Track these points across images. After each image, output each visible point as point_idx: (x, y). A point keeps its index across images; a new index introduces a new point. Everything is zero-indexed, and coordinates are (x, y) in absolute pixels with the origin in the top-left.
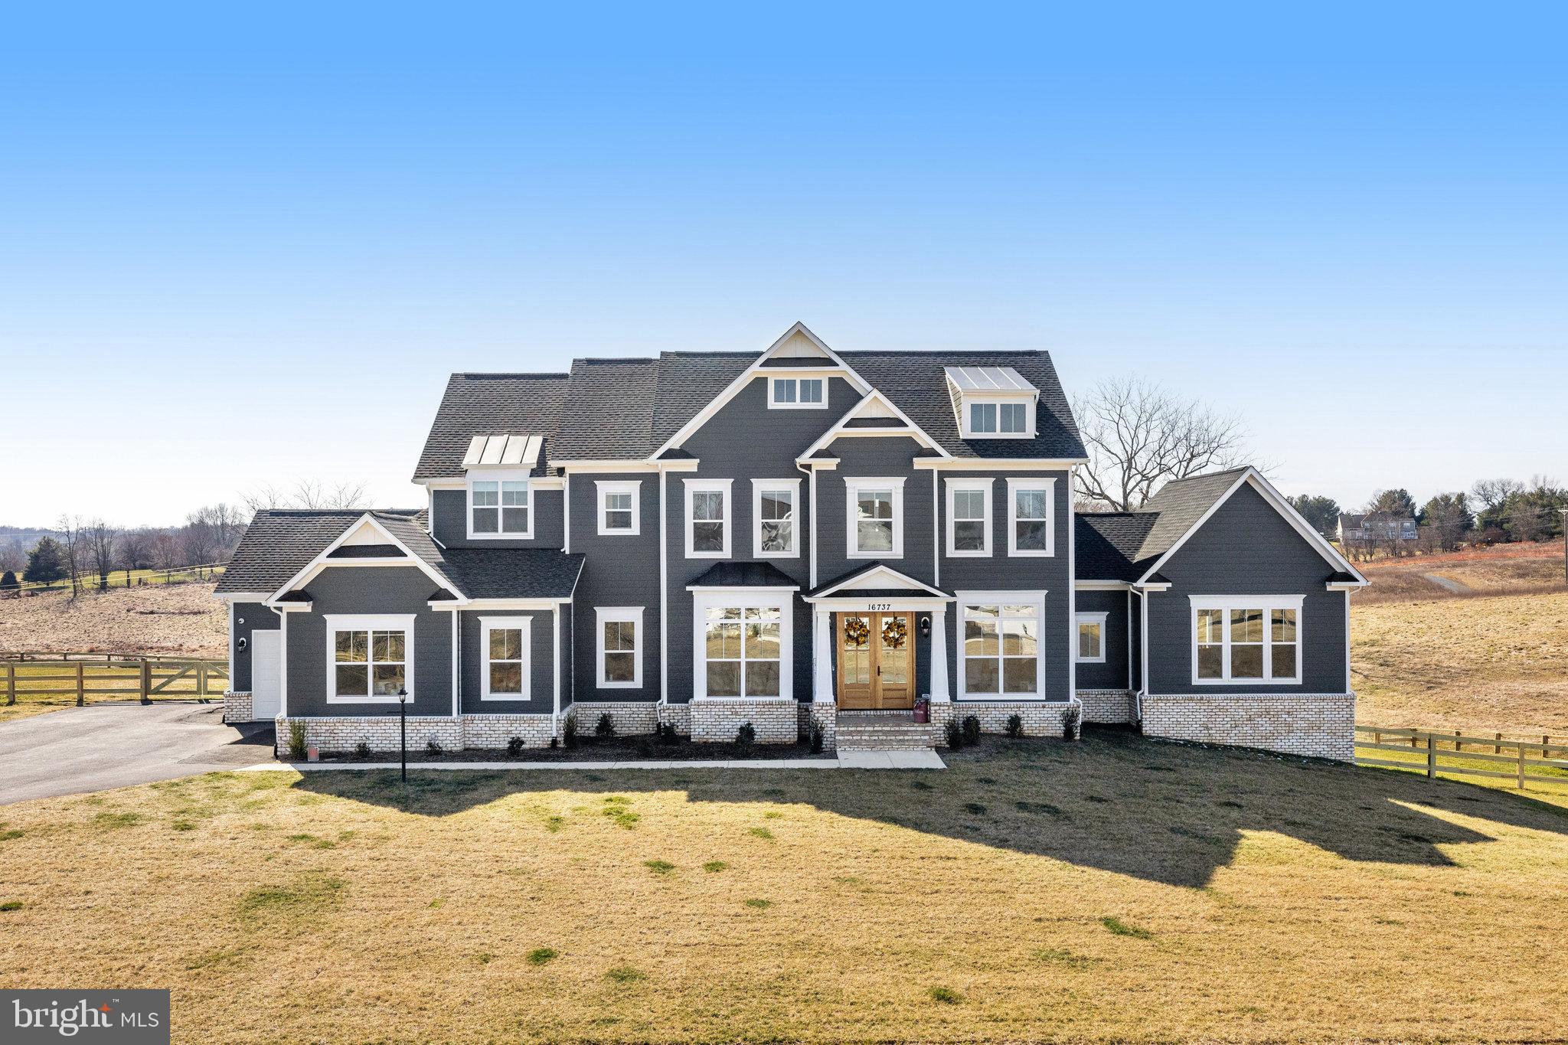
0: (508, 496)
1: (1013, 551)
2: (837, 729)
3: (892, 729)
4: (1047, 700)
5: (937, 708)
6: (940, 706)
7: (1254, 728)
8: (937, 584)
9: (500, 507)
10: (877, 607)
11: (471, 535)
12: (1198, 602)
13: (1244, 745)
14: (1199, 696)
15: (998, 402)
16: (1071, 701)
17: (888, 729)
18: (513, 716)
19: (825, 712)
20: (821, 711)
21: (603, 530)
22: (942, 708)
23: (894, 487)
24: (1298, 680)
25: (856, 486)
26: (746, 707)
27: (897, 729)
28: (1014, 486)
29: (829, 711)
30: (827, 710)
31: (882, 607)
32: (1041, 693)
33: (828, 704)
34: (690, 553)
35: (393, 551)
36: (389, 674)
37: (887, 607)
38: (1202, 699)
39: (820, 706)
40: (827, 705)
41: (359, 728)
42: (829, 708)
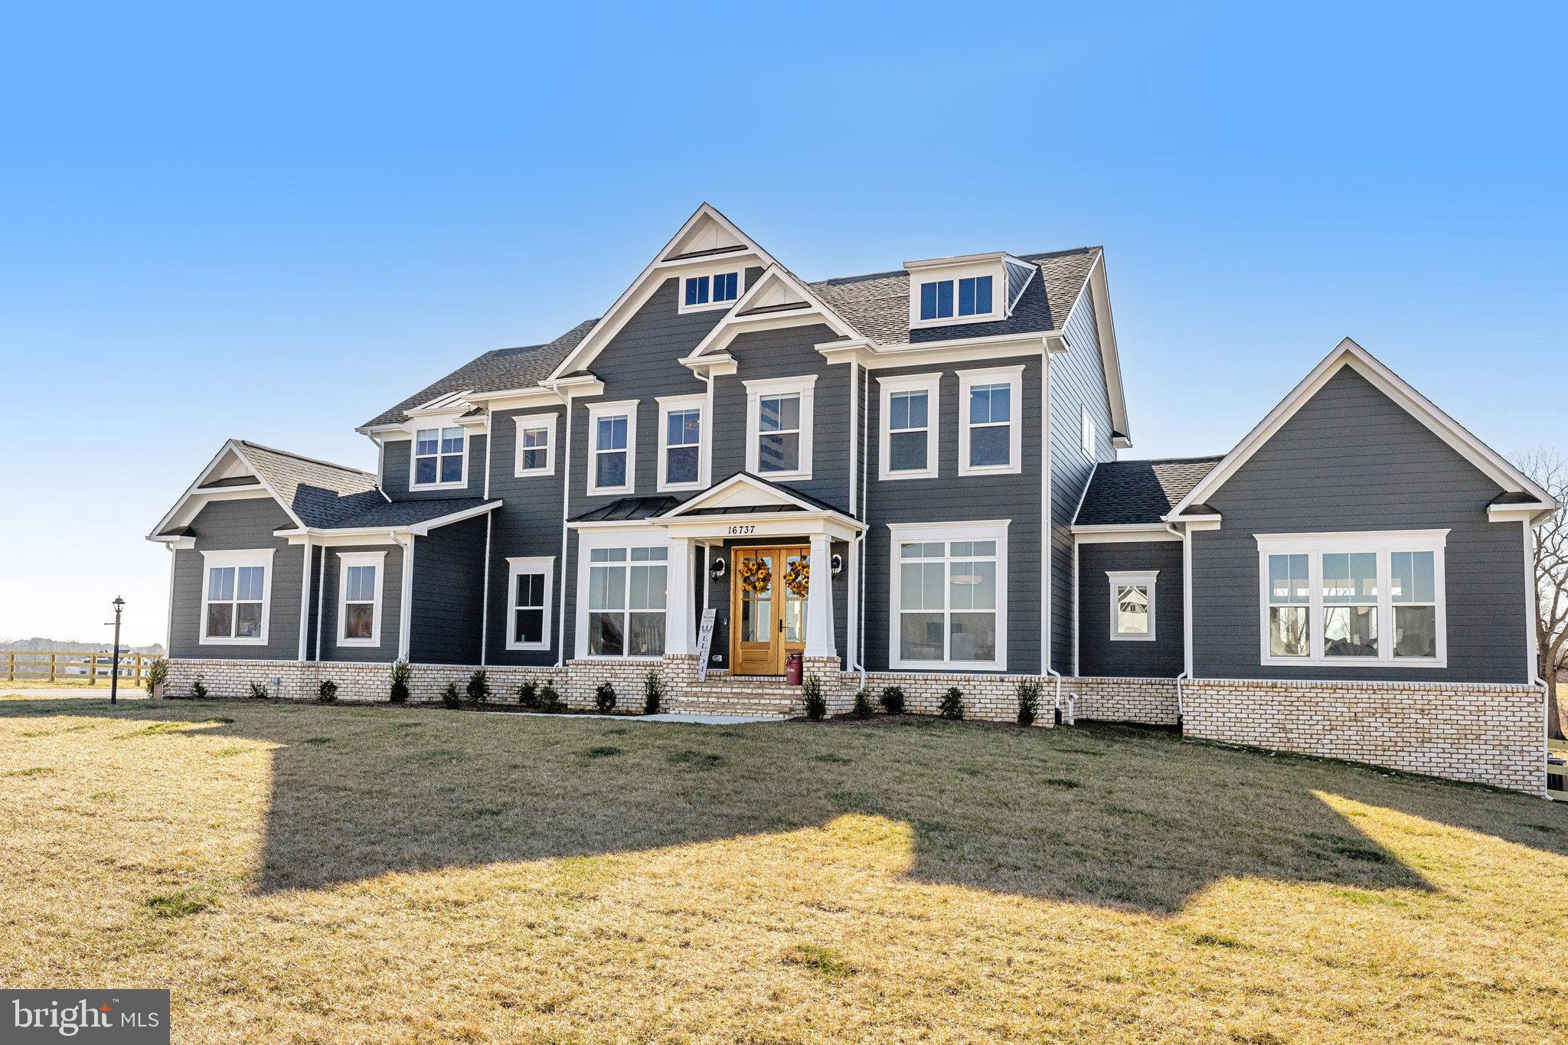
0: (446, 443)
1: (965, 468)
2: (689, 689)
3: (754, 692)
4: (1010, 671)
5: (811, 664)
6: (814, 661)
7: (1363, 733)
8: (853, 510)
9: (439, 455)
10: (738, 530)
11: (414, 487)
12: (1269, 545)
13: (1346, 757)
14: (1270, 682)
15: (956, 276)
16: (1044, 674)
17: (749, 691)
18: (359, 664)
19: (675, 667)
20: (671, 666)
21: (520, 472)
22: (816, 664)
23: (802, 387)
24: (1440, 660)
25: (758, 390)
26: (626, 668)
27: (760, 691)
28: (968, 380)
29: (680, 666)
30: (678, 664)
31: (744, 529)
32: (1001, 661)
33: (679, 657)
34: (592, 490)
35: (252, 480)
36: (250, 614)
37: (750, 529)
38: (1274, 686)
39: (669, 659)
40: (677, 659)
41: (220, 671)
42: (681, 661)
